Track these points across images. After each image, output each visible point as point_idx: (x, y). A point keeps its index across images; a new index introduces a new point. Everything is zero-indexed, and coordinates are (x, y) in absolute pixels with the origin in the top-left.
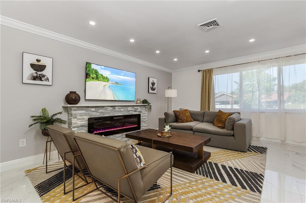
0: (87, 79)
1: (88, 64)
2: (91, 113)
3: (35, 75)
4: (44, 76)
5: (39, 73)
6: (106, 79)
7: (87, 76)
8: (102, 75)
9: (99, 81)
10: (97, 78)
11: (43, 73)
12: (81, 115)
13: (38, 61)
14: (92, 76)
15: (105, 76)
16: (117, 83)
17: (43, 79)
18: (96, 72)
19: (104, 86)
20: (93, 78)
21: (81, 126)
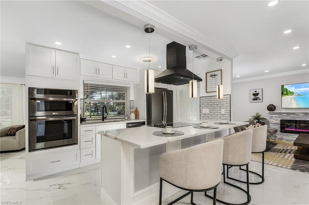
0: (282, 96)
1: (283, 86)
2: (283, 117)
3: (255, 98)
4: (258, 98)
5: (256, 97)
6: (292, 93)
7: (282, 93)
8: (289, 91)
9: (288, 96)
10: (287, 94)
11: (258, 96)
12: (275, 117)
13: (256, 92)
14: (284, 93)
15: (291, 92)
16: (299, 95)
17: (258, 99)
18: (286, 90)
19: (291, 99)
20: (285, 95)
21: (276, 124)
